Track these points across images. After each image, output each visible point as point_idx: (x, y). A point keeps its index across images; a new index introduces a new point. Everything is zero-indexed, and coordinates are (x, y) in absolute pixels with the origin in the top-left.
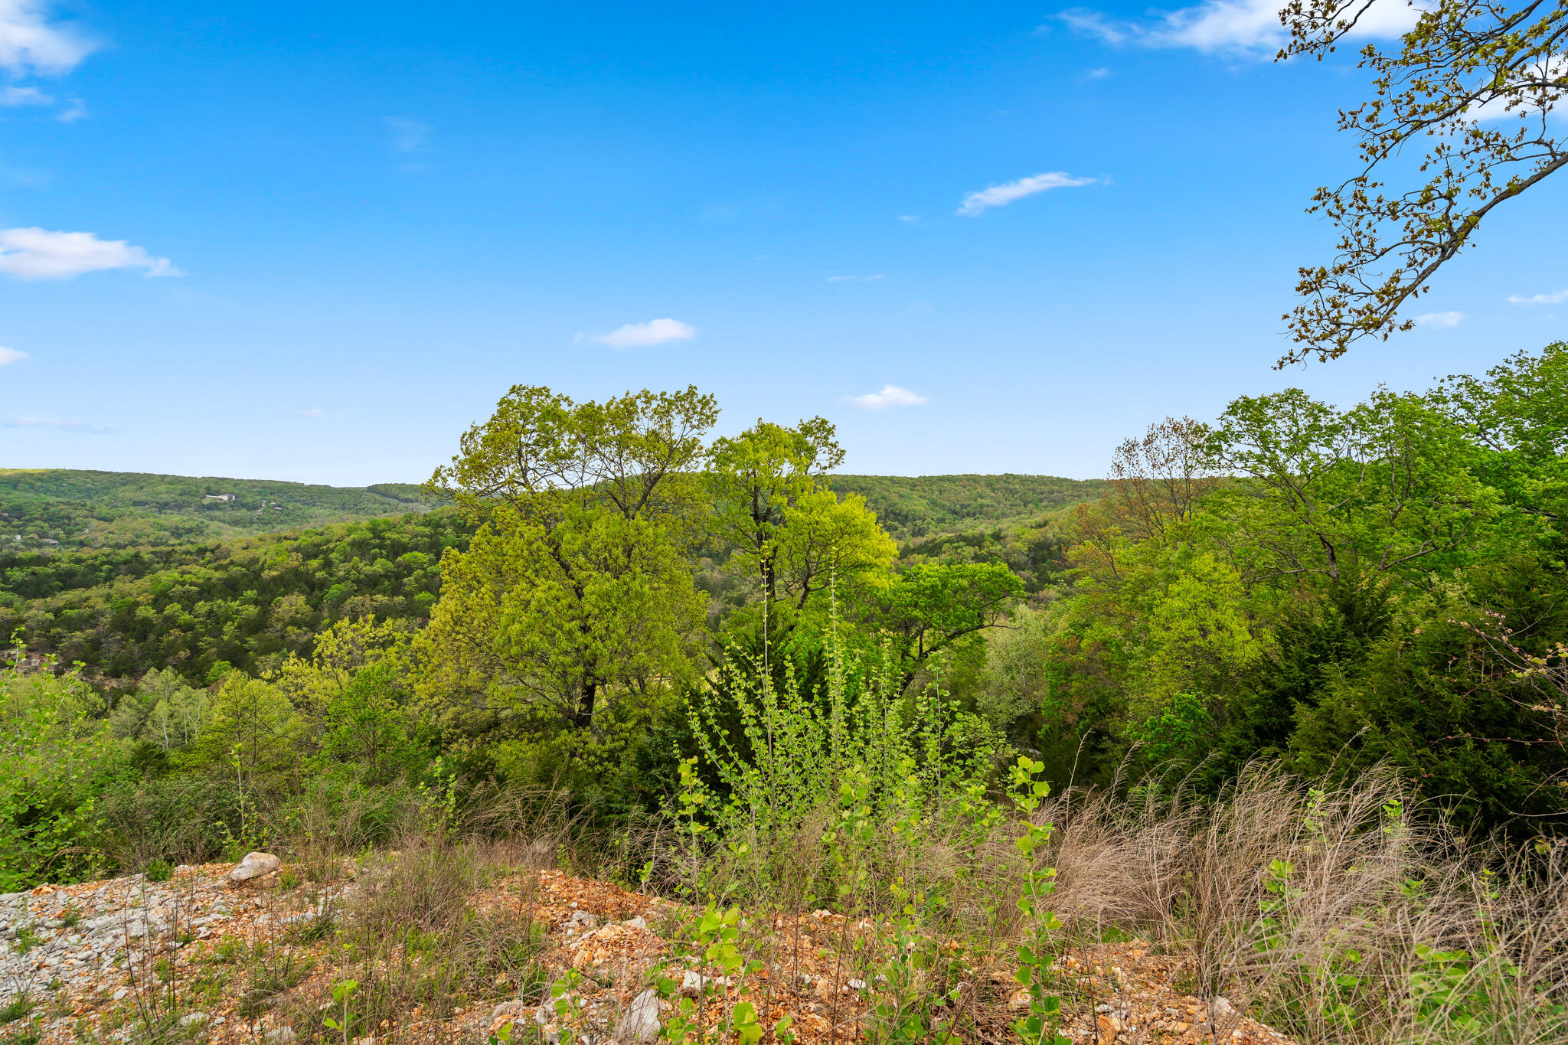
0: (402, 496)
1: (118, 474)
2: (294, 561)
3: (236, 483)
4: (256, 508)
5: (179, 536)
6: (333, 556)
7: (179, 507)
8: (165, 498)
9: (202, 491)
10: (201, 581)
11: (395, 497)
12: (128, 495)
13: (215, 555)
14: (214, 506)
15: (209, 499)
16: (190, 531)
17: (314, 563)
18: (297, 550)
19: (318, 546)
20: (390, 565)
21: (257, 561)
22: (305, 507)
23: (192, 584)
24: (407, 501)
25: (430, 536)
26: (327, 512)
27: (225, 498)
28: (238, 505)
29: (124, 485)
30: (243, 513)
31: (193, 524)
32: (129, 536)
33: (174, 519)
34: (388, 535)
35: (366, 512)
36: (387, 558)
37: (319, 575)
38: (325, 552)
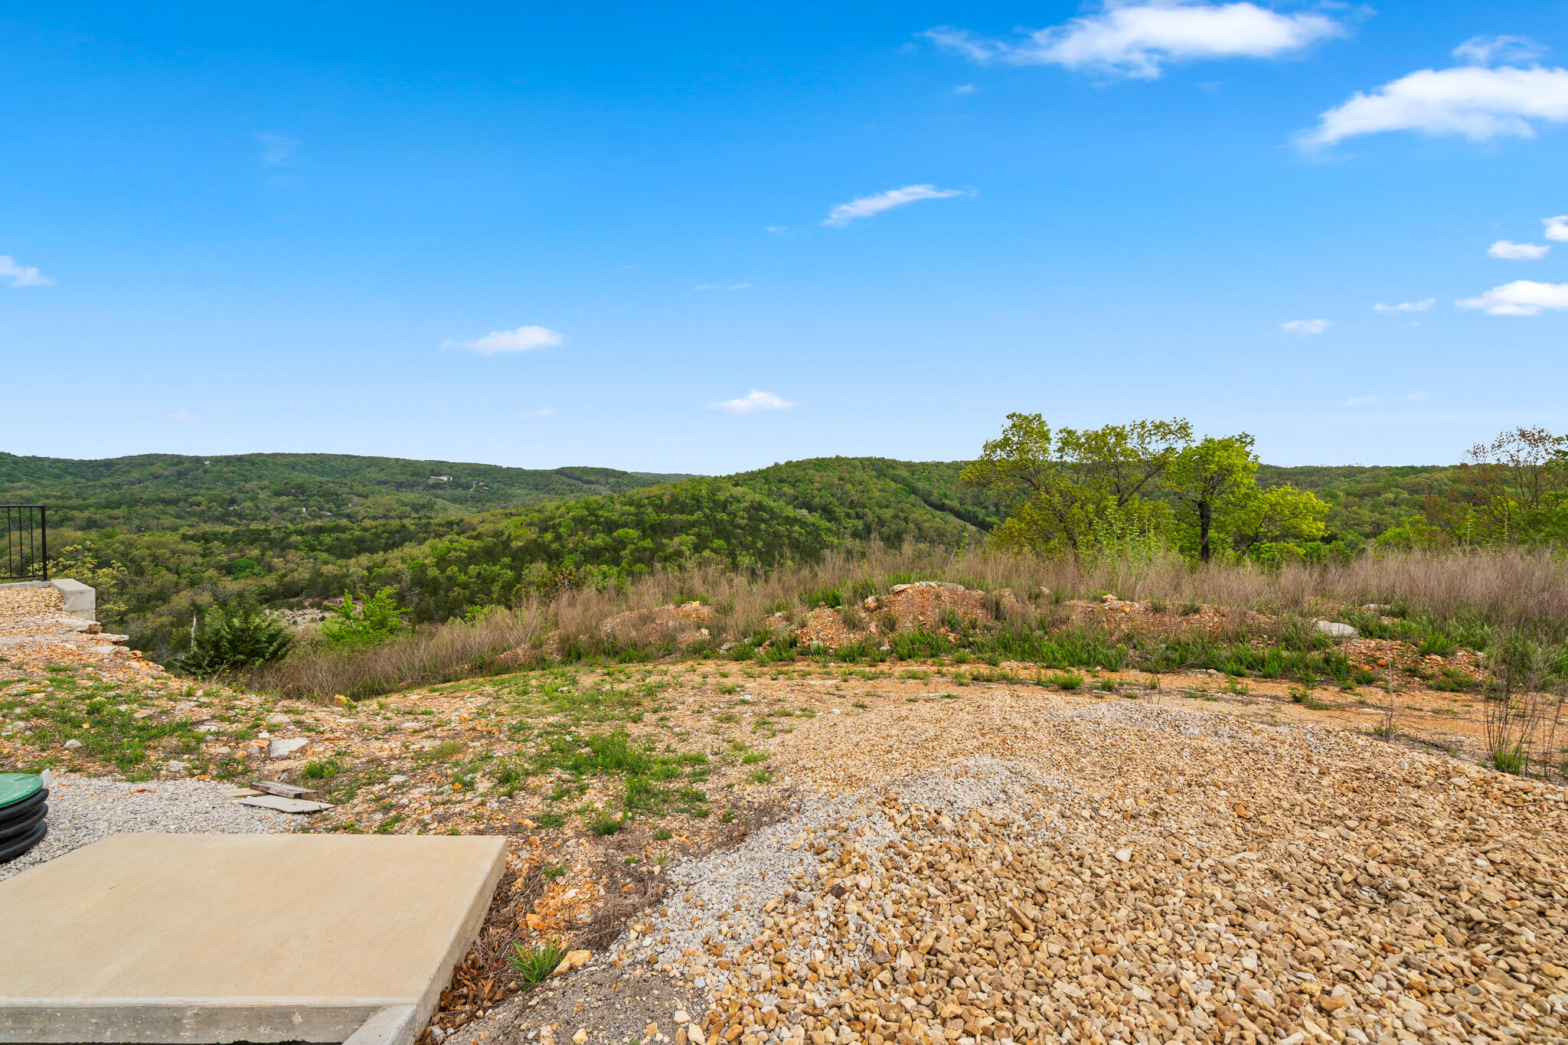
0: (585, 478)
1: (364, 458)
2: (532, 534)
3: (452, 466)
4: (468, 487)
5: (417, 511)
6: (562, 530)
7: (411, 486)
8: (400, 478)
9: (428, 473)
10: (466, 549)
11: (579, 479)
12: (374, 476)
13: (460, 527)
14: (437, 486)
15: (433, 480)
16: (423, 506)
17: (549, 536)
18: (531, 524)
19: (546, 521)
20: (608, 539)
21: (502, 533)
22: (506, 487)
23: (462, 551)
24: (589, 482)
25: (636, 515)
26: (524, 492)
27: (445, 479)
28: (455, 484)
29: (369, 467)
30: (459, 492)
31: (423, 501)
32: (381, 510)
33: (410, 496)
34: (601, 513)
35: (556, 493)
36: (603, 532)
37: (554, 546)
38: (554, 527)
